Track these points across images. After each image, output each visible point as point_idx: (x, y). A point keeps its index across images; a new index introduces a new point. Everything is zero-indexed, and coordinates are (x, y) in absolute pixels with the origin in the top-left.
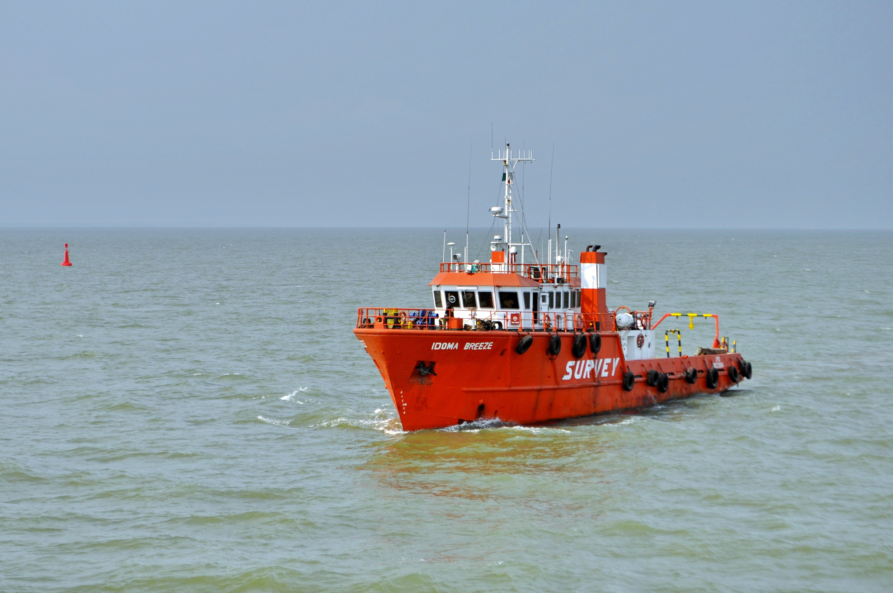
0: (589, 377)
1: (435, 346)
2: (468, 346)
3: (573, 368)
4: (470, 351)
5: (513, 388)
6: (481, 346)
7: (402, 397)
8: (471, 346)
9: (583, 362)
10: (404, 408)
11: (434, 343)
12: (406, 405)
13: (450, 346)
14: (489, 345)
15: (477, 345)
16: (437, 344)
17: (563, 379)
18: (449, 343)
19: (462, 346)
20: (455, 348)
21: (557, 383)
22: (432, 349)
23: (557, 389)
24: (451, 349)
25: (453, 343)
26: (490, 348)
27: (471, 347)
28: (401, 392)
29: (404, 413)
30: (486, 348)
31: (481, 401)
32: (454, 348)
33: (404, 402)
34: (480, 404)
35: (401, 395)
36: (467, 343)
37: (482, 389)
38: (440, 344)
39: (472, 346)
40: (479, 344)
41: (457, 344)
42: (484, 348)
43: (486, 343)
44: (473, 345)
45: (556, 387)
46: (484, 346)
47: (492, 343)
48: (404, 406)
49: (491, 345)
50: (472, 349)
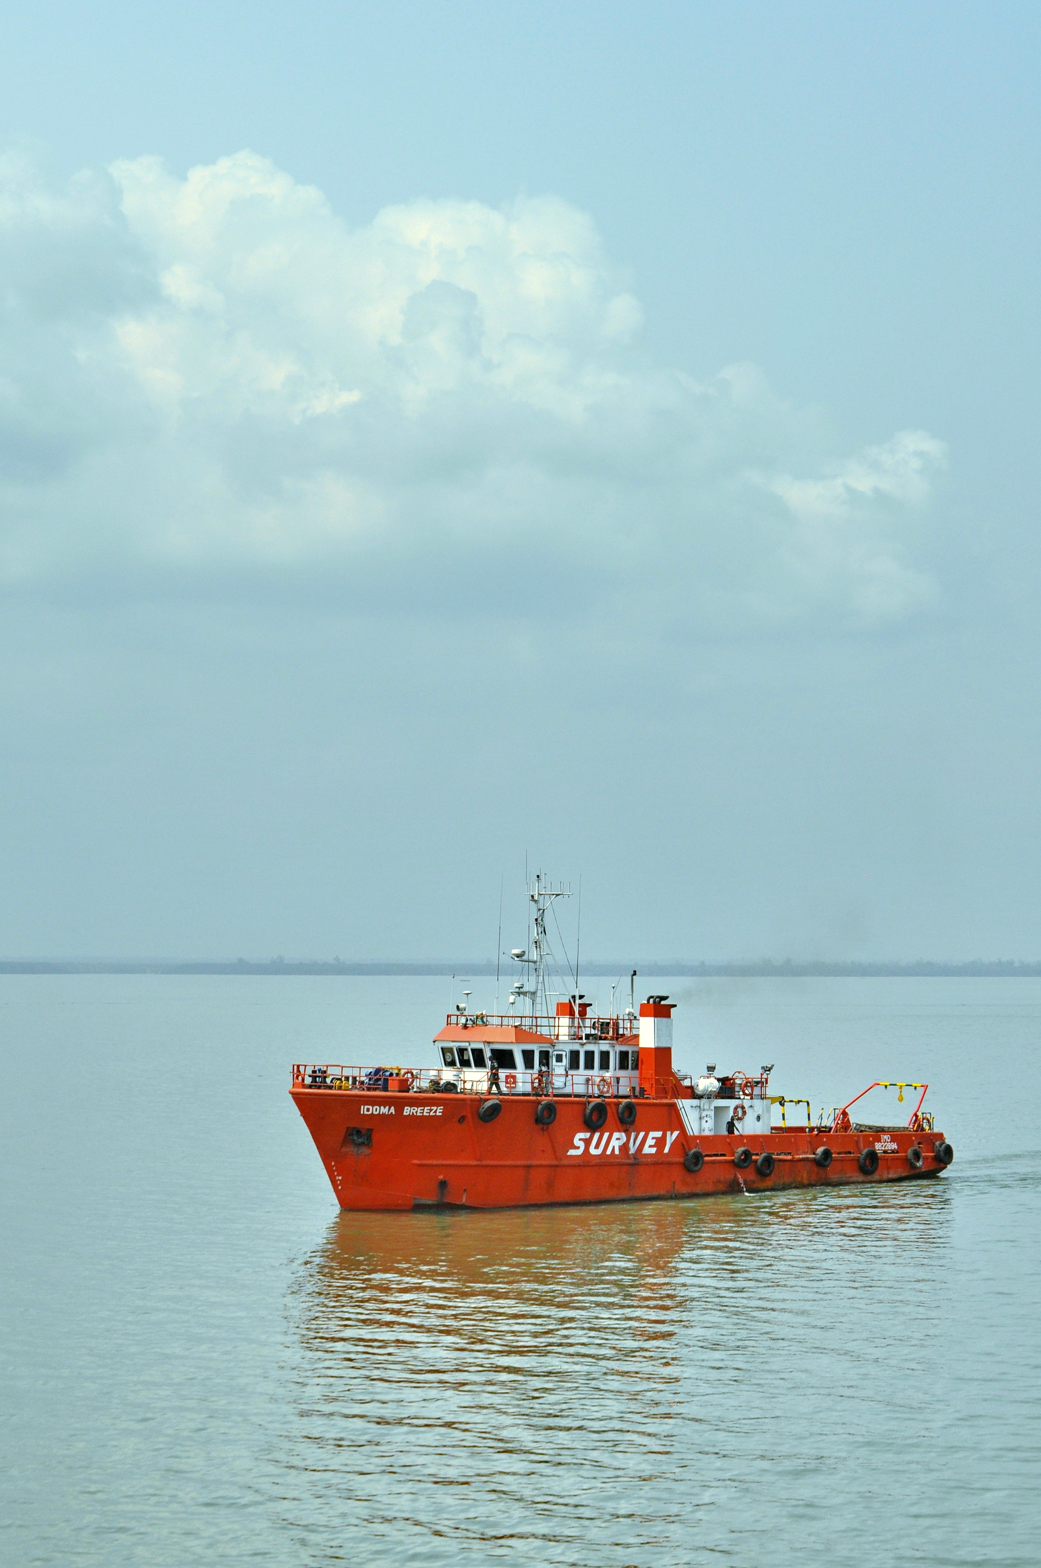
0: (617, 1152)
1: (364, 1110)
2: (407, 1111)
3: (588, 1142)
4: (412, 1117)
5: (484, 1163)
6: (426, 1111)
7: (334, 1168)
8: (412, 1111)
9: (606, 1135)
10: (339, 1182)
11: (362, 1107)
12: (340, 1178)
13: (384, 1110)
14: (439, 1111)
15: (421, 1110)
16: (366, 1107)
17: (569, 1154)
18: (382, 1107)
19: (399, 1110)
20: (392, 1113)
21: (556, 1158)
22: (362, 1113)
23: (557, 1166)
24: (387, 1113)
25: (387, 1107)
26: (441, 1114)
27: (413, 1113)
28: (333, 1163)
29: (340, 1187)
30: (434, 1114)
31: (441, 1177)
32: (390, 1113)
33: (338, 1175)
34: (440, 1181)
35: (333, 1166)
36: (406, 1108)
37: (440, 1162)
38: (370, 1107)
39: (414, 1111)
40: (423, 1108)
41: (392, 1108)
42: (432, 1114)
43: (432, 1108)
44: (414, 1109)
45: (555, 1163)
46: (430, 1111)
47: (442, 1107)
48: (339, 1180)
49: (442, 1111)
50: (415, 1114)
